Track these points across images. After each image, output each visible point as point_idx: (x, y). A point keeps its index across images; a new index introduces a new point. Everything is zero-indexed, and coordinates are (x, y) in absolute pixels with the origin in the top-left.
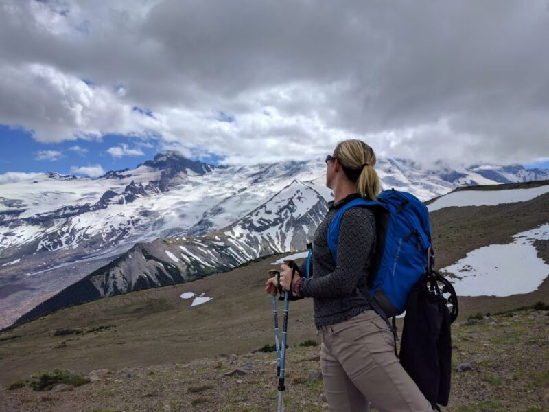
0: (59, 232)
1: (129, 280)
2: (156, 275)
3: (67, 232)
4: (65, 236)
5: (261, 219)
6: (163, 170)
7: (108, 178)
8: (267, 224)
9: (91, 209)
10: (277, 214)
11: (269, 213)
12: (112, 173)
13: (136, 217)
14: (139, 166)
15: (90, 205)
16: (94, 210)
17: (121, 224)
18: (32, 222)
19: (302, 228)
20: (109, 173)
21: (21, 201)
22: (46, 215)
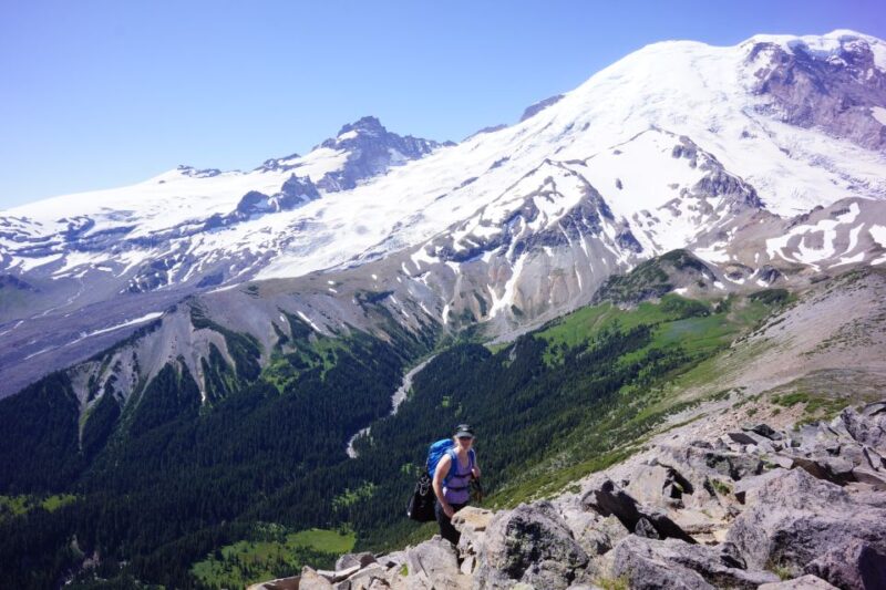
0: (166, 261)
1: (144, 373)
2: (203, 359)
3: (179, 260)
4: (175, 267)
5: (469, 236)
6: (349, 153)
7: (266, 170)
8: (476, 246)
9: (224, 222)
10: (500, 226)
11: (486, 223)
12: (271, 163)
13: (289, 234)
14: (315, 148)
15: (222, 216)
16: (228, 224)
17: (261, 246)
18: (142, 244)
19: (543, 251)
20: (267, 162)
21: (129, 213)
22: (163, 233)
